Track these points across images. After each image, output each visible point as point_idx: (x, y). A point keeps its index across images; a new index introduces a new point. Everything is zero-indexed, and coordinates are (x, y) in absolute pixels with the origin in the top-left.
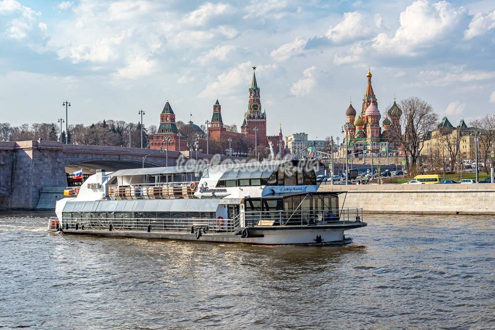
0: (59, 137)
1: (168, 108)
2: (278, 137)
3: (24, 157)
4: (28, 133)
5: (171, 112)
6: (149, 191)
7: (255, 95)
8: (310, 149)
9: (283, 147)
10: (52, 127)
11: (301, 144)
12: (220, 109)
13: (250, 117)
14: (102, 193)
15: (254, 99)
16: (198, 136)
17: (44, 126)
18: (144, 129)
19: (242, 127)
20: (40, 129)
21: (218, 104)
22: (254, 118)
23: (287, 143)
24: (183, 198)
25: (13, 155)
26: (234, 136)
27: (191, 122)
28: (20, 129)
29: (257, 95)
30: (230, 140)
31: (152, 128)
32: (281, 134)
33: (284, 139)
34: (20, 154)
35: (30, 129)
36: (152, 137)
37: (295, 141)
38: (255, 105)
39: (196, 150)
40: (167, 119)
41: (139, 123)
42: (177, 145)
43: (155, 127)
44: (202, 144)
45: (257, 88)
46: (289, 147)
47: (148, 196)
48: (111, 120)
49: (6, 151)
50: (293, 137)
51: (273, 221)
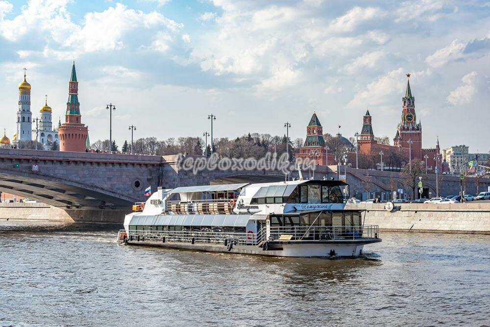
0: (204, 151)
1: (315, 120)
2: (434, 151)
3: (170, 172)
4: (174, 147)
5: (319, 124)
6: (199, 207)
7: (409, 105)
8: (471, 164)
9: (441, 161)
10: (197, 141)
11: (461, 157)
12: (370, 120)
13: (403, 129)
14: (162, 208)
15: (408, 109)
16: (347, 149)
17: (190, 140)
18: (290, 142)
19: (395, 140)
20: (185, 143)
21: (369, 114)
22: (408, 129)
23: (445, 156)
24: (225, 214)
25: (159, 170)
26: (386, 149)
27: (339, 134)
28: (166, 143)
29: (412, 104)
30: (381, 153)
31: (298, 142)
32: (438, 146)
33: (442, 152)
34: (166, 168)
35: (176, 143)
36: (298, 151)
37: (454, 154)
38: (409, 115)
39: (345, 164)
40: (313, 131)
41: (285, 136)
42: (324, 158)
43: (302, 140)
44: (351, 158)
45: (411, 97)
46: (447, 161)
47: (198, 211)
48: (256, 134)
49: (153, 165)
50: (451, 150)
51: (292, 236)
